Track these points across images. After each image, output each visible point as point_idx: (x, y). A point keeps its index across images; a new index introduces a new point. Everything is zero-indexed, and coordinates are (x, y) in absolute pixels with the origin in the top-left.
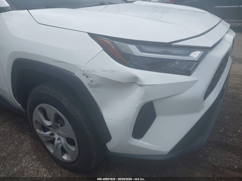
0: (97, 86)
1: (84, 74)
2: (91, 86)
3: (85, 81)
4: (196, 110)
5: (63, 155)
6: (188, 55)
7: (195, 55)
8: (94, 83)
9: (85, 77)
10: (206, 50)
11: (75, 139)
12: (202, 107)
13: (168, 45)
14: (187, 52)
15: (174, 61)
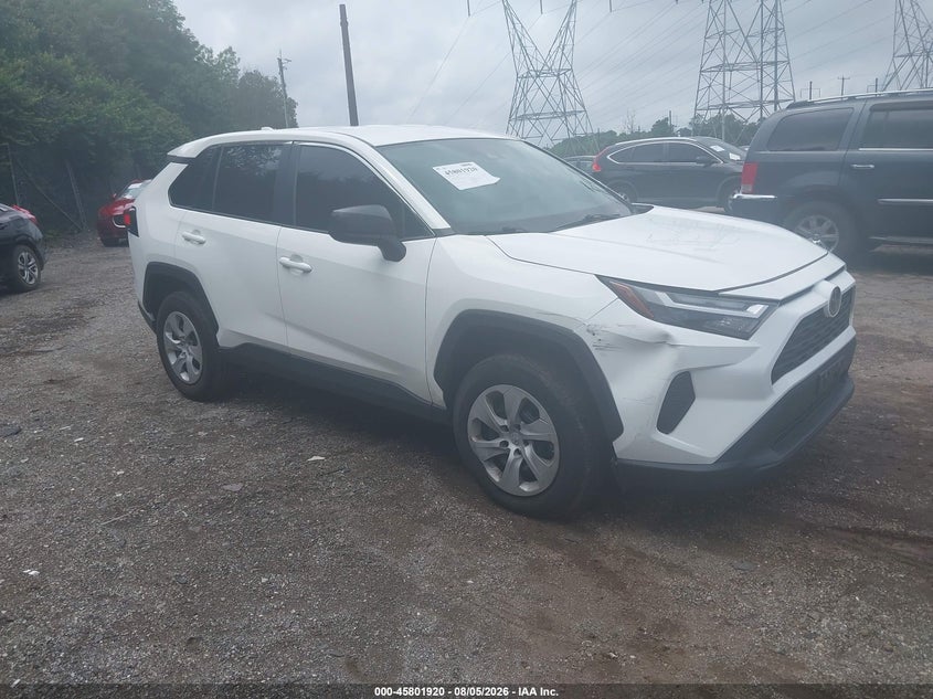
0: (608, 347)
1: (588, 331)
2: (598, 348)
3: (589, 341)
4: (761, 395)
5: (520, 484)
6: (745, 309)
7: (755, 310)
8: (603, 344)
9: (591, 335)
10: (773, 304)
11: (555, 440)
12: (771, 392)
13: (714, 294)
14: (742, 305)
15: (722, 317)
